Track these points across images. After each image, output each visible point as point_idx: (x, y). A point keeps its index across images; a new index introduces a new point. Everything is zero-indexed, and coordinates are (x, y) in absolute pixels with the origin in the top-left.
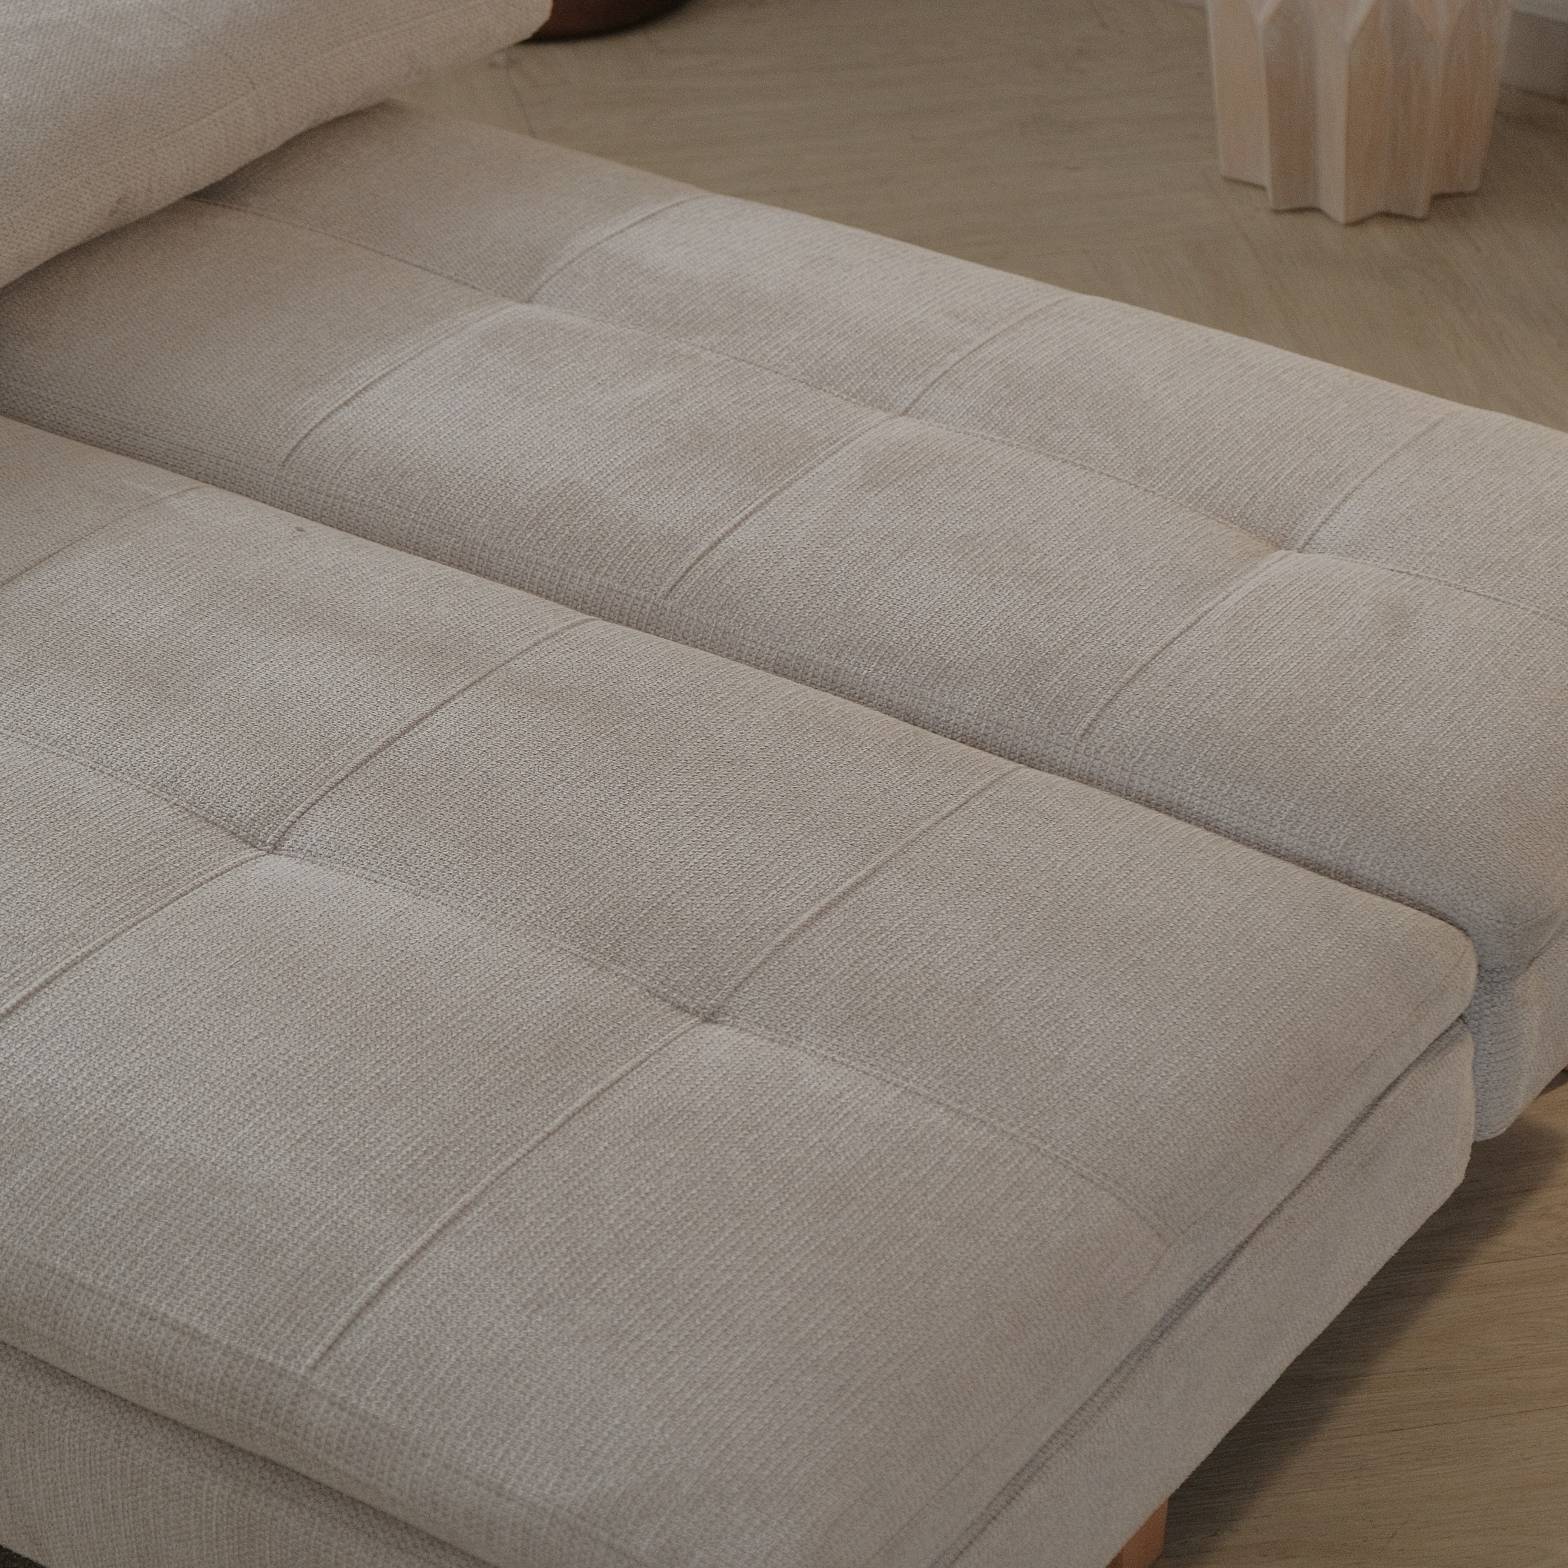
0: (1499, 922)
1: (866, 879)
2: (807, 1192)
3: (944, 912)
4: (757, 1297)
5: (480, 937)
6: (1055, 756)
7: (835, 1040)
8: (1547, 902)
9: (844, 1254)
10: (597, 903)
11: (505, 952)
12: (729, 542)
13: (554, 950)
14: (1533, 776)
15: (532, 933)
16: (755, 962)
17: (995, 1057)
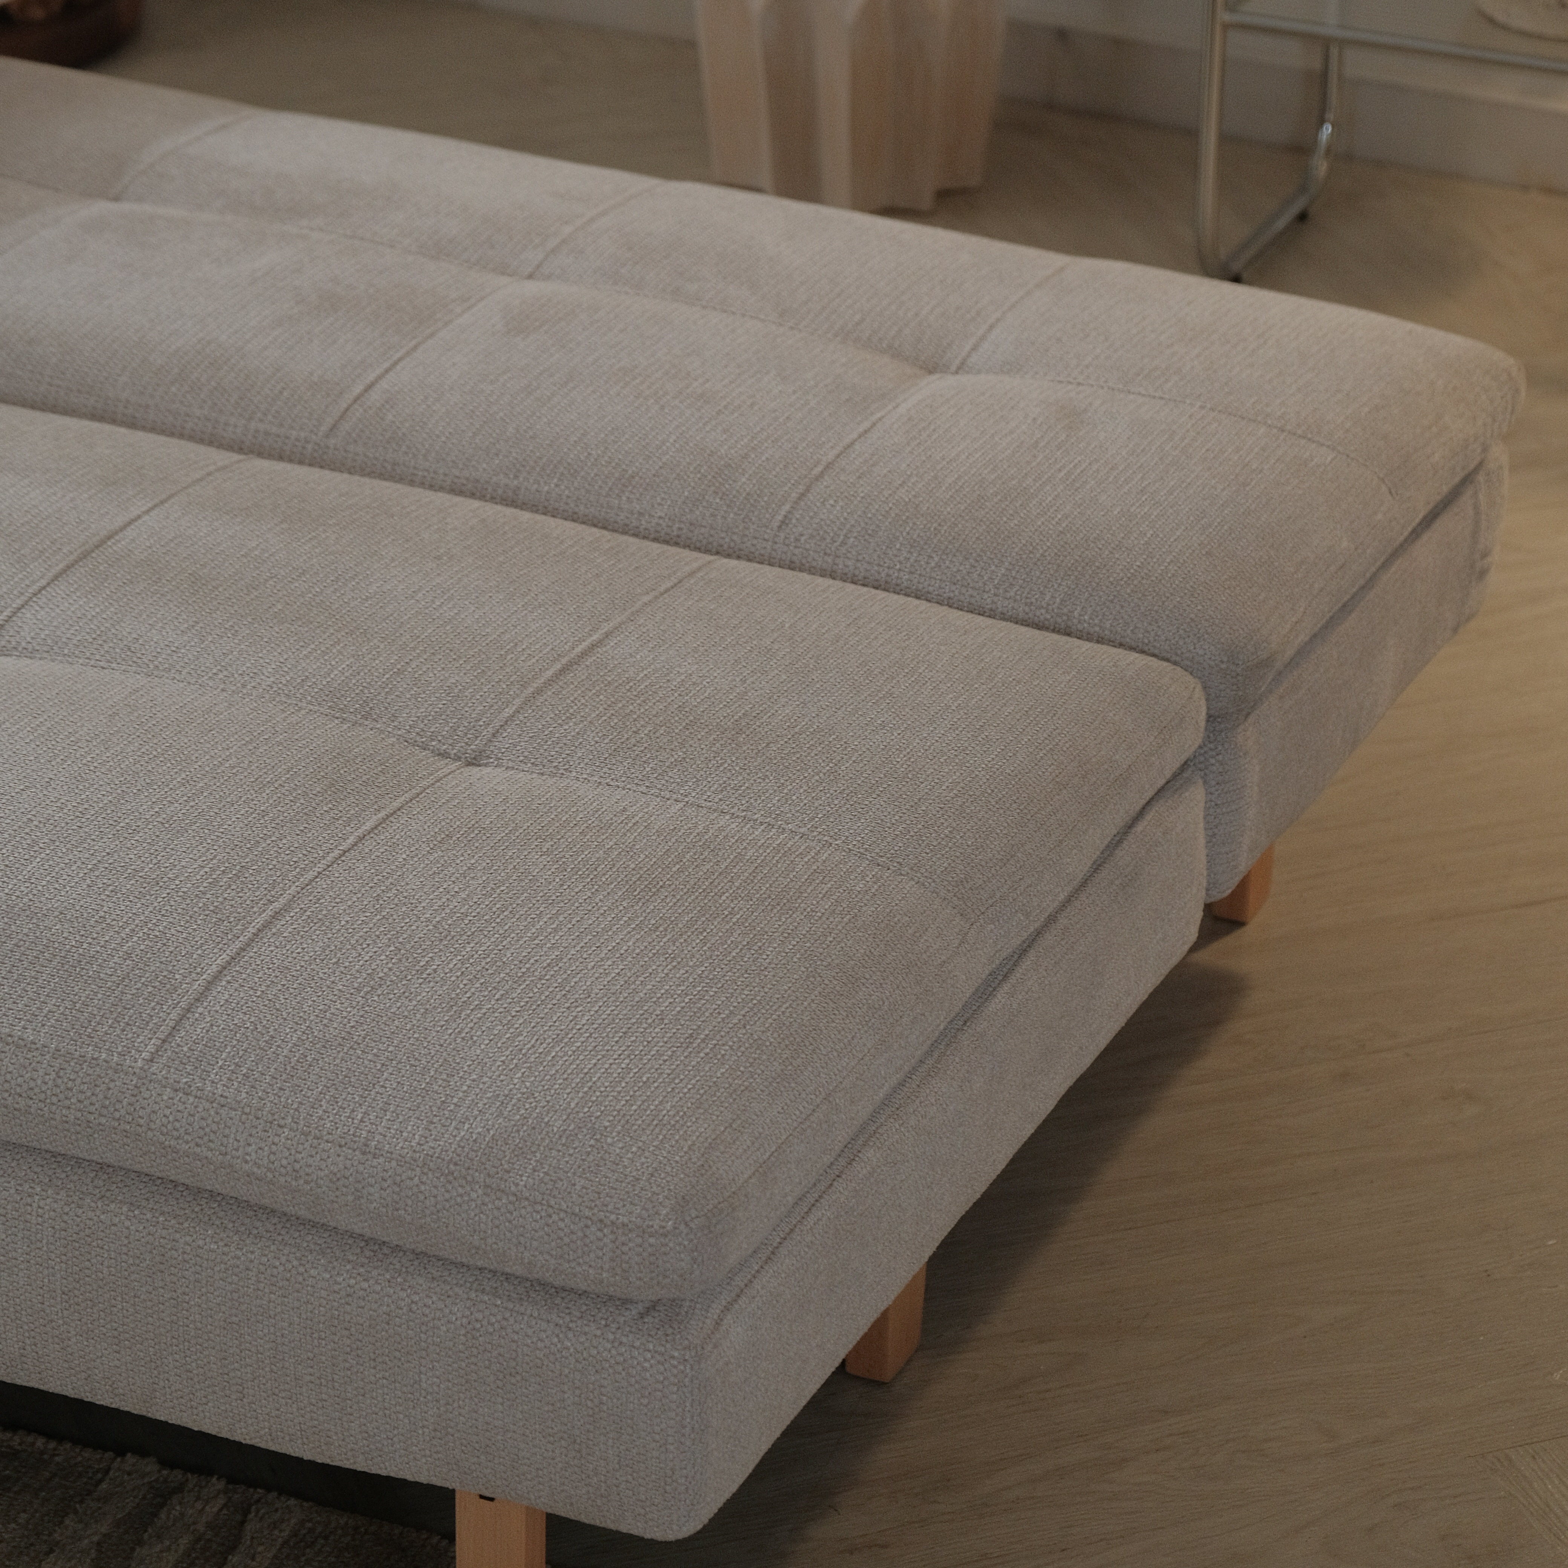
0: (1222, 662)
1: (600, 643)
2: (615, 883)
3: (686, 663)
4: (589, 967)
5: (226, 704)
6: (753, 549)
7: (605, 770)
8: (1265, 644)
9: (666, 930)
10: (336, 672)
11: (255, 714)
12: (384, 384)
13: (303, 712)
14: (1233, 535)
15: (277, 699)
16: (509, 711)
17: (768, 773)
